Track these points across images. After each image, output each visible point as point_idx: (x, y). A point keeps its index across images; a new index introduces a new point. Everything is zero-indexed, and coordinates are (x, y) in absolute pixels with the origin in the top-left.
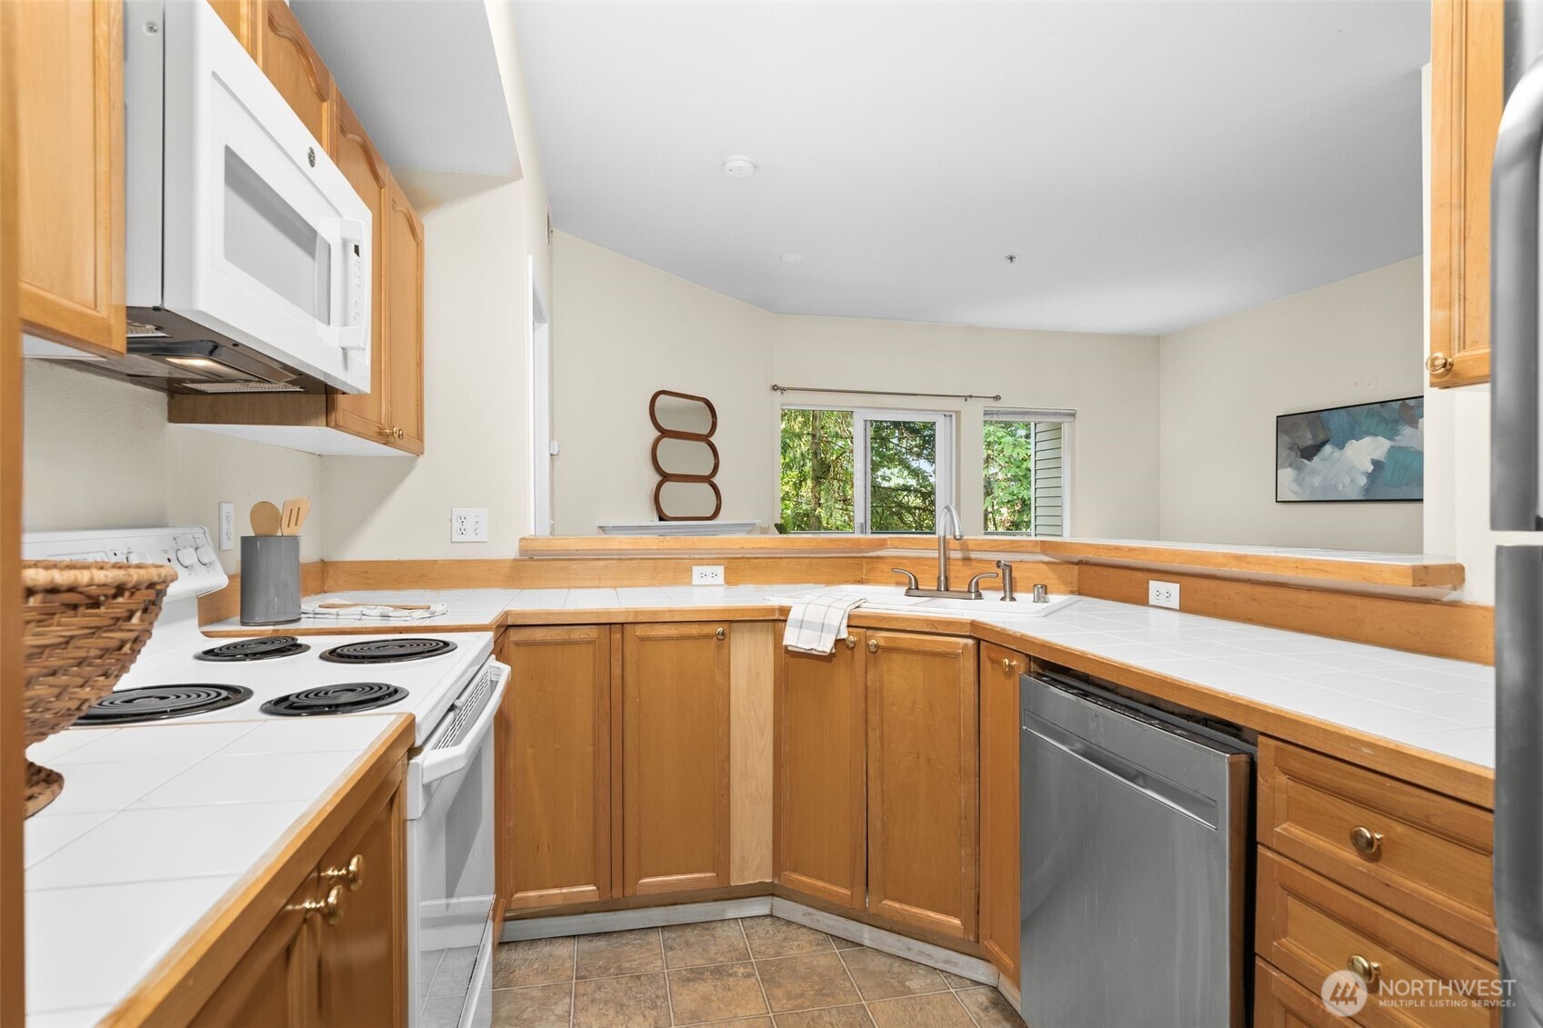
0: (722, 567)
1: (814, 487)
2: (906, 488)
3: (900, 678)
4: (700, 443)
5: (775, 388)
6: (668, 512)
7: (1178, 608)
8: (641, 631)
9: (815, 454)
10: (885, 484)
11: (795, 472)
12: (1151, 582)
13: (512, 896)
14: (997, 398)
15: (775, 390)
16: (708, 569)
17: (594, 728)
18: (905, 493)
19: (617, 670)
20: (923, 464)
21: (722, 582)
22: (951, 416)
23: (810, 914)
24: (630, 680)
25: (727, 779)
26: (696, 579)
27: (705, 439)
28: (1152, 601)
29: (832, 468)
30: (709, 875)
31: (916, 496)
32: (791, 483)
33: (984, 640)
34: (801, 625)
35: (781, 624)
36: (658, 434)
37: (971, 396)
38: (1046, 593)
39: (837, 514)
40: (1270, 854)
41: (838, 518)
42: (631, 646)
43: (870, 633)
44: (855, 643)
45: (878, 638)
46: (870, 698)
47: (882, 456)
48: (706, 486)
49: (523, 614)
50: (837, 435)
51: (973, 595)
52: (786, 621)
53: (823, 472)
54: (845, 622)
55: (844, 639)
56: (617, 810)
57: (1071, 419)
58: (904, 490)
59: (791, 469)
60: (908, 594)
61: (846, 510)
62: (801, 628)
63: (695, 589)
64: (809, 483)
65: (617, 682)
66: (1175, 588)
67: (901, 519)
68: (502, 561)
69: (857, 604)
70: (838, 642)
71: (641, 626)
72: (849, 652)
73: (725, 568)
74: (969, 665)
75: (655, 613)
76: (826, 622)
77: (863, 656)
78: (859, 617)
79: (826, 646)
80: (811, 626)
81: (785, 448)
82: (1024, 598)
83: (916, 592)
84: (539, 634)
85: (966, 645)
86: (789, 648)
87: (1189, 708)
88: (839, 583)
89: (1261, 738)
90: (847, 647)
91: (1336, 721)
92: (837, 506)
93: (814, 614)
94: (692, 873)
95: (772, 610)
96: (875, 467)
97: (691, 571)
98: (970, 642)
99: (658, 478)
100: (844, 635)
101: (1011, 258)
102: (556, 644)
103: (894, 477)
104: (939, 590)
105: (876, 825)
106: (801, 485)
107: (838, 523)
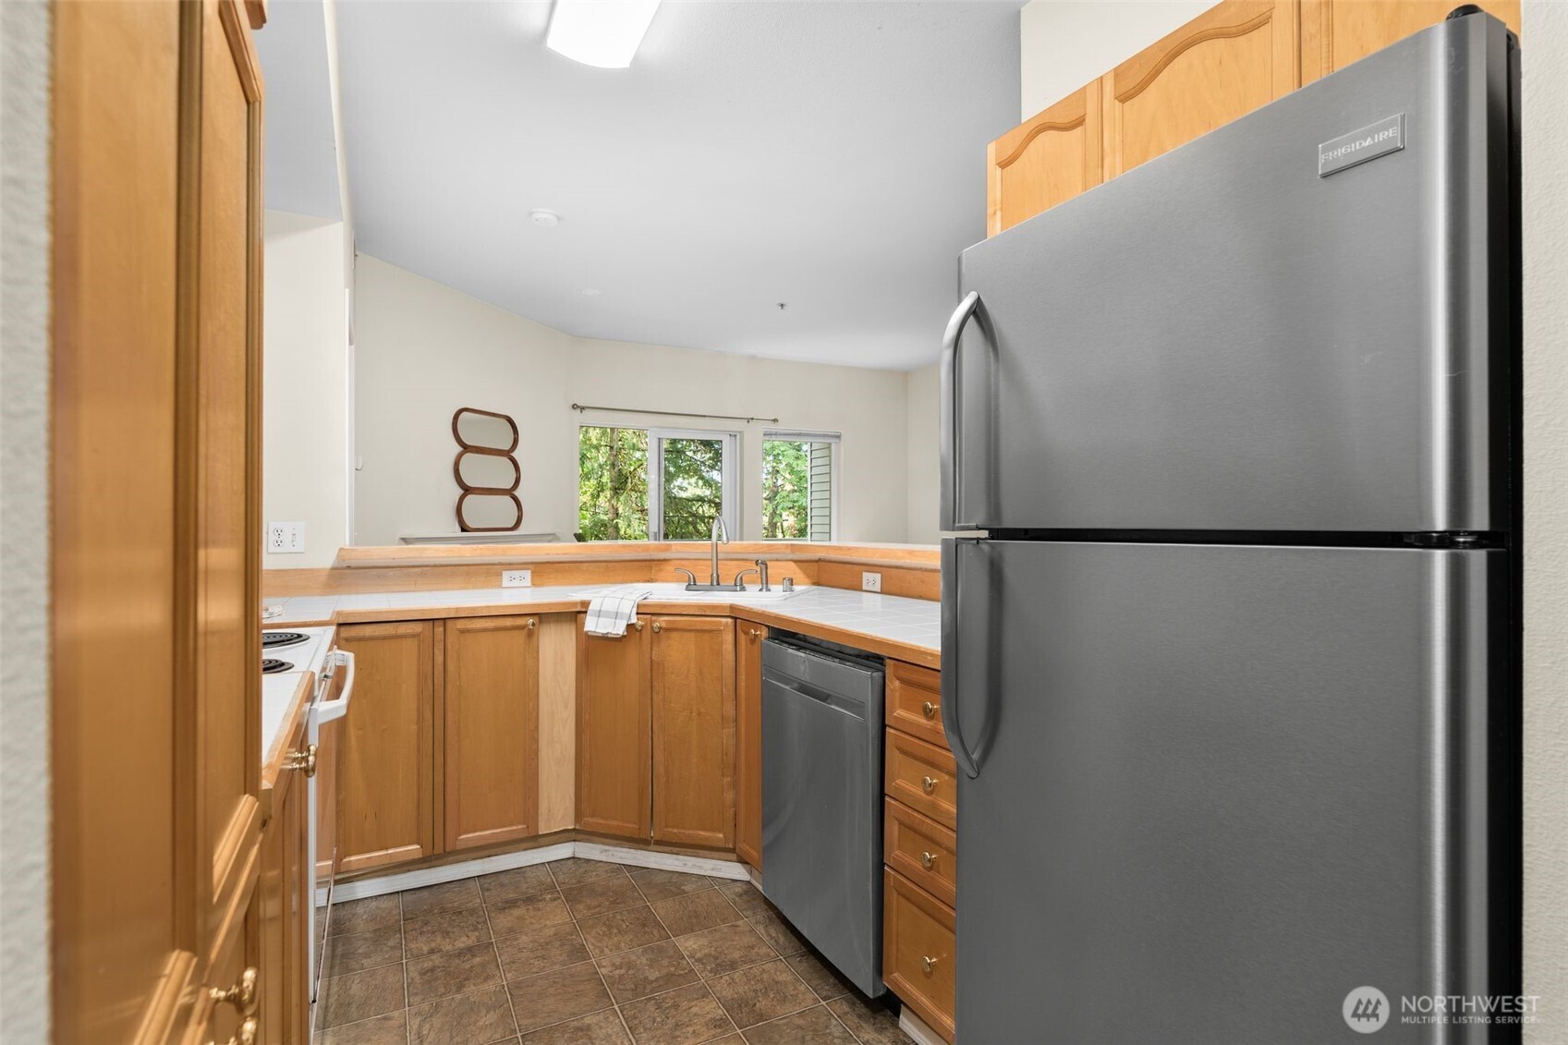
0: (529, 571)
1: (612, 497)
2: (701, 499)
3: (678, 652)
4: (503, 458)
5: (575, 407)
6: (470, 523)
7: (879, 590)
8: (461, 624)
9: (613, 465)
10: (683, 495)
11: (593, 482)
12: (864, 573)
13: (341, 860)
14: (775, 420)
15: (575, 409)
16: (517, 574)
17: (418, 710)
18: (700, 503)
19: (439, 659)
20: (715, 475)
21: (530, 584)
22: (735, 436)
23: (606, 851)
24: (451, 667)
25: (536, 745)
26: (505, 582)
27: (508, 454)
28: (865, 587)
29: (630, 480)
30: (520, 827)
31: (710, 506)
32: (589, 493)
33: (741, 619)
34: (599, 614)
35: (582, 615)
36: (460, 449)
37: (752, 419)
38: (792, 585)
39: (635, 524)
40: (892, 731)
41: (637, 528)
42: (451, 638)
43: (654, 618)
44: (642, 626)
45: (661, 622)
46: (654, 670)
47: (678, 468)
48: (507, 499)
49: (353, 614)
50: (634, 448)
51: (738, 588)
52: (586, 612)
53: (621, 483)
54: (635, 610)
55: (633, 624)
56: (439, 779)
57: (838, 441)
58: (698, 501)
59: (589, 479)
60: (687, 589)
61: (644, 520)
62: (599, 616)
63: (504, 591)
64: (608, 493)
65: (439, 669)
66: (878, 577)
67: (695, 528)
68: (318, 570)
69: (645, 596)
70: (630, 627)
71: (462, 620)
72: (638, 633)
73: (532, 572)
74: (729, 637)
75: (474, 609)
76: (619, 611)
77: (649, 637)
78: (645, 606)
79: (619, 629)
80: (607, 614)
81: (583, 458)
82: (777, 589)
83: (694, 587)
84: (368, 631)
85: (727, 623)
86: (589, 634)
87: (857, 649)
88: (632, 582)
89: (888, 661)
90: (637, 630)
91: (921, 645)
92: (635, 516)
93: (609, 606)
94: (505, 827)
95: (575, 604)
96: (670, 478)
97: (501, 575)
98: (730, 620)
99: (459, 491)
100: (634, 620)
101: (782, 305)
102: (384, 638)
103: (688, 488)
104: (712, 584)
105: (660, 769)
106: (598, 496)
107: (637, 533)
